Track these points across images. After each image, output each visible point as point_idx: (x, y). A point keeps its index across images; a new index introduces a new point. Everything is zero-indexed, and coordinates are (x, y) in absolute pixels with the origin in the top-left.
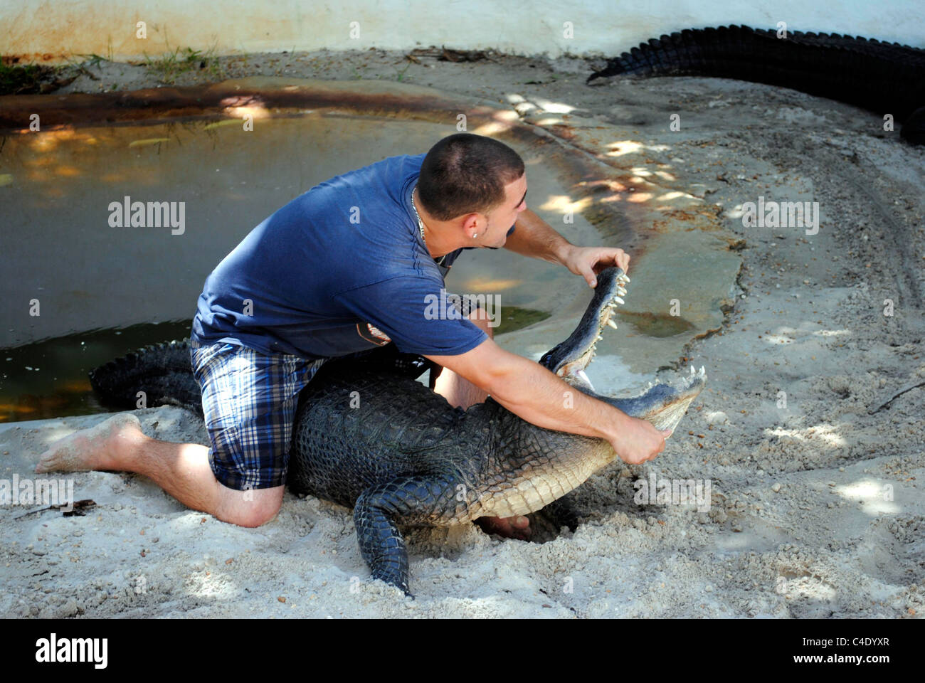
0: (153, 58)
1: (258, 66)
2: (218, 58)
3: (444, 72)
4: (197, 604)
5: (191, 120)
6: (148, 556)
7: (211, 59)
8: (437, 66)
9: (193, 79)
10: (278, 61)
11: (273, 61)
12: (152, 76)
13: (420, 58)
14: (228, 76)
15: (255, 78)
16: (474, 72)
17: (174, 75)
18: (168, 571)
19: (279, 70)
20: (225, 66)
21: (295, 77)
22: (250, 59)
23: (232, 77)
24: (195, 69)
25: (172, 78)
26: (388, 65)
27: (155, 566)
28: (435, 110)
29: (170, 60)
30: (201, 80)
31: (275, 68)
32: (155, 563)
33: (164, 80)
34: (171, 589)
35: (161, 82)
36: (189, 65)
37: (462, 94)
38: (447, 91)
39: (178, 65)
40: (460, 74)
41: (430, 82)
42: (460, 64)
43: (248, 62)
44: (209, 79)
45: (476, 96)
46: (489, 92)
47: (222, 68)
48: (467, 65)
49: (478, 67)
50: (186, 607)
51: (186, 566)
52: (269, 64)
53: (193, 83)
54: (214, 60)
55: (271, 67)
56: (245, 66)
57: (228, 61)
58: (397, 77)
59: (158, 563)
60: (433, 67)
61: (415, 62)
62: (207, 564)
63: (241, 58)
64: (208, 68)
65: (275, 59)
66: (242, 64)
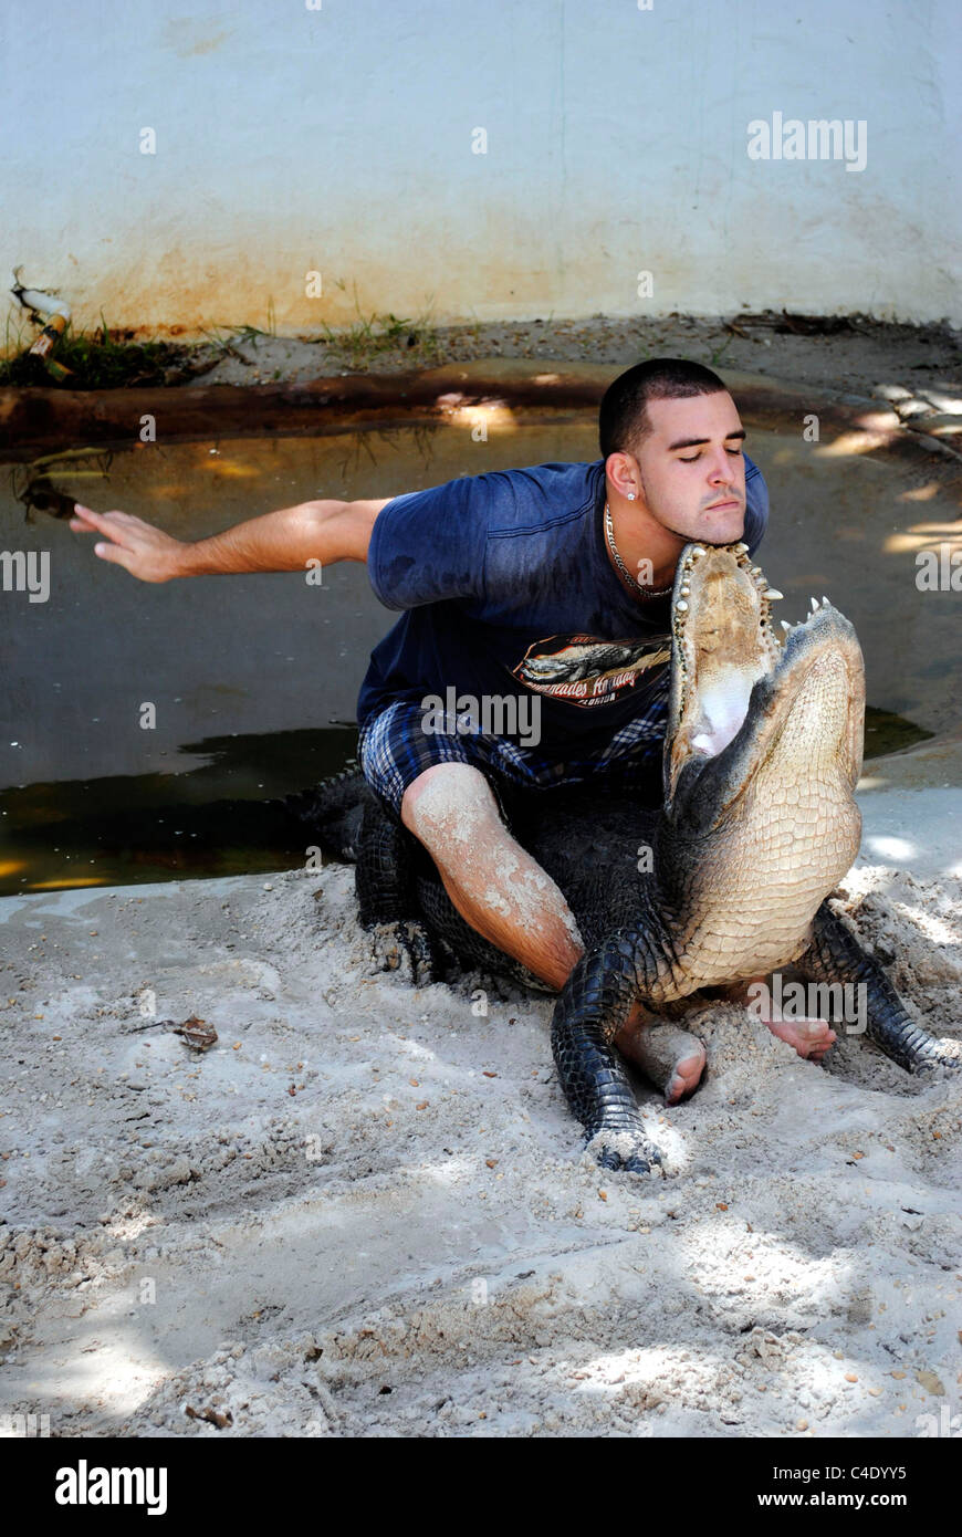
0: (336, 331)
1: (496, 343)
2: (434, 331)
3: (785, 350)
4: (370, 1171)
5: (391, 426)
6: (300, 1094)
7: (424, 331)
8: (772, 342)
9: (396, 363)
10: (527, 334)
11: (521, 335)
12: (335, 359)
13: (747, 329)
14: (450, 359)
15: (493, 361)
16: (831, 351)
17: (368, 356)
18: (329, 1118)
19: (528, 348)
20: (445, 342)
21: (553, 360)
22: (484, 331)
23: (456, 359)
24: (399, 347)
25: (364, 361)
26: (698, 339)
27: (309, 1111)
28: (768, 411)
29: (362, 334)
30: (408, 365)
31: (522, 345)
32: (310, 1105)
33: (352, 365)
34: (333, 1146)
35: (350, 369)
36: (390, 341)
37: (811, 385)
38: (788, 380)
39: (375, 342)
40: (809, 354)
41: (762, 366)
42: (810, 339)
43: (482, 336)
44: (420, 362)
45: (835, 389)
46: (853, 382)
47: (442, 346)
48: (821, 340)
49: (838, 344)
50: (354, 1174)
51: (355, 1111)
52: (514, 340)
53: (396, 370)
54: (429, 333)
55: (516, 344)
56: (475, 343)
57: (450, 335)
58: (711, 359)
59: (315, 1106)
60: (768, 342)
61: (740, 335)
62: (388, 1109)
63: (470, 331)
64: (420, 346)
65: (522, 331)
66: (471, 339)
